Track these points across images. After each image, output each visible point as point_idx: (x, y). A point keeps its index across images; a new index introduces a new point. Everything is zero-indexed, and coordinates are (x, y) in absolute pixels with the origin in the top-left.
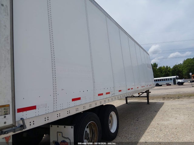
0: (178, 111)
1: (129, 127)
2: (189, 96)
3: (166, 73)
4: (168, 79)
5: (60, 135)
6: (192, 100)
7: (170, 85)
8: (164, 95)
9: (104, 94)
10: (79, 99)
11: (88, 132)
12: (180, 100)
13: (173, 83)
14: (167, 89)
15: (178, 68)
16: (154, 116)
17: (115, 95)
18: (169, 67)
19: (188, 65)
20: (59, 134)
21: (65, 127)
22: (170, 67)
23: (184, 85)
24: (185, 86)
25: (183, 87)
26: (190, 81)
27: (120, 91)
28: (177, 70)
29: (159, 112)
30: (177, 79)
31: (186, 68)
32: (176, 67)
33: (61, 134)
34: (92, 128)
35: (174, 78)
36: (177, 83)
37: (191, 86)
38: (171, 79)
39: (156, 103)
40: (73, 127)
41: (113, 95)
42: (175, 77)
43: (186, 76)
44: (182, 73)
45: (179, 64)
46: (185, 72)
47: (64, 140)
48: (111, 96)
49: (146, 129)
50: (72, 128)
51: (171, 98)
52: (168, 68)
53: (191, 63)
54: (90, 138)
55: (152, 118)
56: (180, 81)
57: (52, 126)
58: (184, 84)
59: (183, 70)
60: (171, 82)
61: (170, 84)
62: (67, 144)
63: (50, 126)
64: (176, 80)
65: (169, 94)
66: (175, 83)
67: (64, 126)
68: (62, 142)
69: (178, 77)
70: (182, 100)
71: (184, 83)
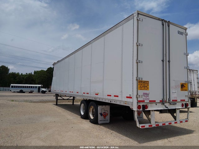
4: (34, 87)
13: (37, 91)
23: (46, 94)
35: (39, 87)
36: (41, 91)
38: (36, 87)
42: (40, 85)
56: (44, 89)
58: (46, 92)
61: (34, 91)
64: (41, 88)
66: (39, 91)
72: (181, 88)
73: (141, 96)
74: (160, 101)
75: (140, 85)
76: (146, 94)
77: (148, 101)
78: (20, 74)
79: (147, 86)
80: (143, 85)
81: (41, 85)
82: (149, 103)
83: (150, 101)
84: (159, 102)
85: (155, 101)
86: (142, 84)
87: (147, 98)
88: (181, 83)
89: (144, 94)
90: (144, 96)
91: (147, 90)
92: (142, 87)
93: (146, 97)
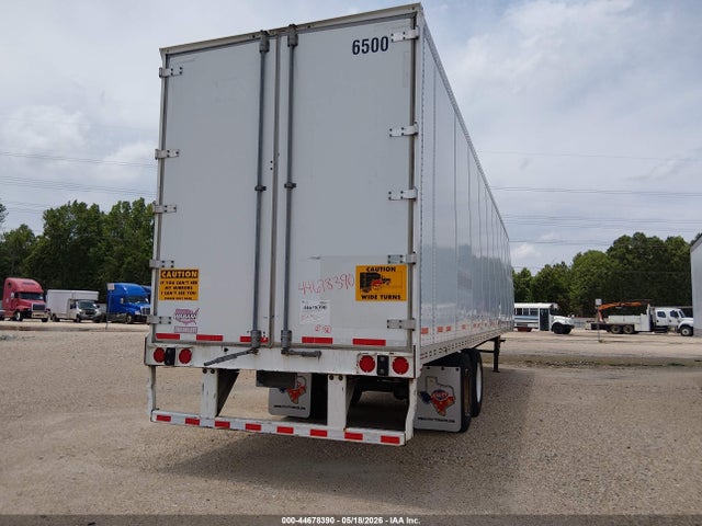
4: (525, 312)
5: (432, 381)
7: (529, 330)
13: (538, 325)
15: (556, 276)
19: (589, 271)
20: (429, 379)
21: (443, 369)
23: (573, 335)
24: (577, 338)
26: (589, 325)
28: (552, 285)
30: (554, 312)
32: (548, 274)
35: (544, 309)
36: (550, 327)
37: (596, 339)
38: (534, 312)
40: (459, 368)
42: (547, 306)
43: (578, 308)
45: (558, 266)
46: (576, 291)
50: (457, 370)
52: (525, 274)
56: (561, 320)
58: (573, 331)
59: (569, 284)
60: (534, 322)
61: (529, 325)
62: (446, 395)
64: (550, 316)
66: (544, 326)
68: (435, 392)
69: (556, 306)
71: (573, 327)
72: (362, 286)
73: (165, 320)
74: (243, 339)
75: (165, 285)
76: (188, 312)
77: (193, 338)
79: (190, 285)
80: (175, 285)
81: (550, 304)
82: (195, 343)
83: (199, 337)
84: (238, 341)
85: (220, 338)
86: (172, 280)
87: (189, 325)
88: (357, 267)
89: (178, 312)
90: (179, 320)
91: (190, 299)
92: (173, 290)
93: (187, 323)
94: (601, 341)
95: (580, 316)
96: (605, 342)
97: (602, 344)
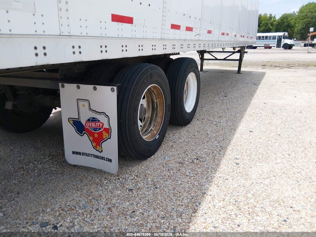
0: (294, 86)
1: (212, 106)
2: (306, 65)
3: (266, 26)
4: (270, 38)
5: (84, 106)
6: (312, 71)
7: (270, 48)
8: (263, 62)
9: (183, 28)
10: (129, 20)
11: (145, 105)
12: (292, 70)
13: (275, 45)
14: (266, 53)
15: (289, 19)
16: (255, 91)
17: (201, 38)
18: (273, 16)
19: (306, 15)
20: (81, 103)
21: (95, 89)
22: (276, 17)
23: (293, 50)
24: (295, 51)
25: (292, 53)
26: (303, 44)
27: (209, 32)
28: (286, 24)
29: (260, 86)
30: (285, 37)
31: (302, 21)
32: (285, 18)
33: (86, 104)
34: (152, 100)
35: (280, 36)
36: (282, 46)
37: (306, 51)
38: (274, 38)
39: (251, 72)
40: (115, 88)
41: (197, 38)
42: (281, 34)
43: (298, 36)
44: (292, 29)
46: (298, 27)
47: (93, 118)
48: (193, 38)
49: (245, 110)
50: (113, 90)
51: (277, 67)
52: (271, 18)
53: (312, 12)
54: (148, 117)
55: (252, 94)
56: (288, 41)
57: (63, 86)
58: (293, 48)
59: (295, 23)
60: (273, 43)
61: (271, 45)
62: (101, 125)
63: (60, 84)
64: (283, 40)
65: (271, 61)
66: (278, 46)
67: (92, 86)
68: (89, 120)
69: (286, 34)
70: (295, 70)
71: (294, 45)
78: (268, 15)
81: (283, 33)
94: (309, 53)
95: (298, 40)
96: (311, 53)
97: (309, 54)
